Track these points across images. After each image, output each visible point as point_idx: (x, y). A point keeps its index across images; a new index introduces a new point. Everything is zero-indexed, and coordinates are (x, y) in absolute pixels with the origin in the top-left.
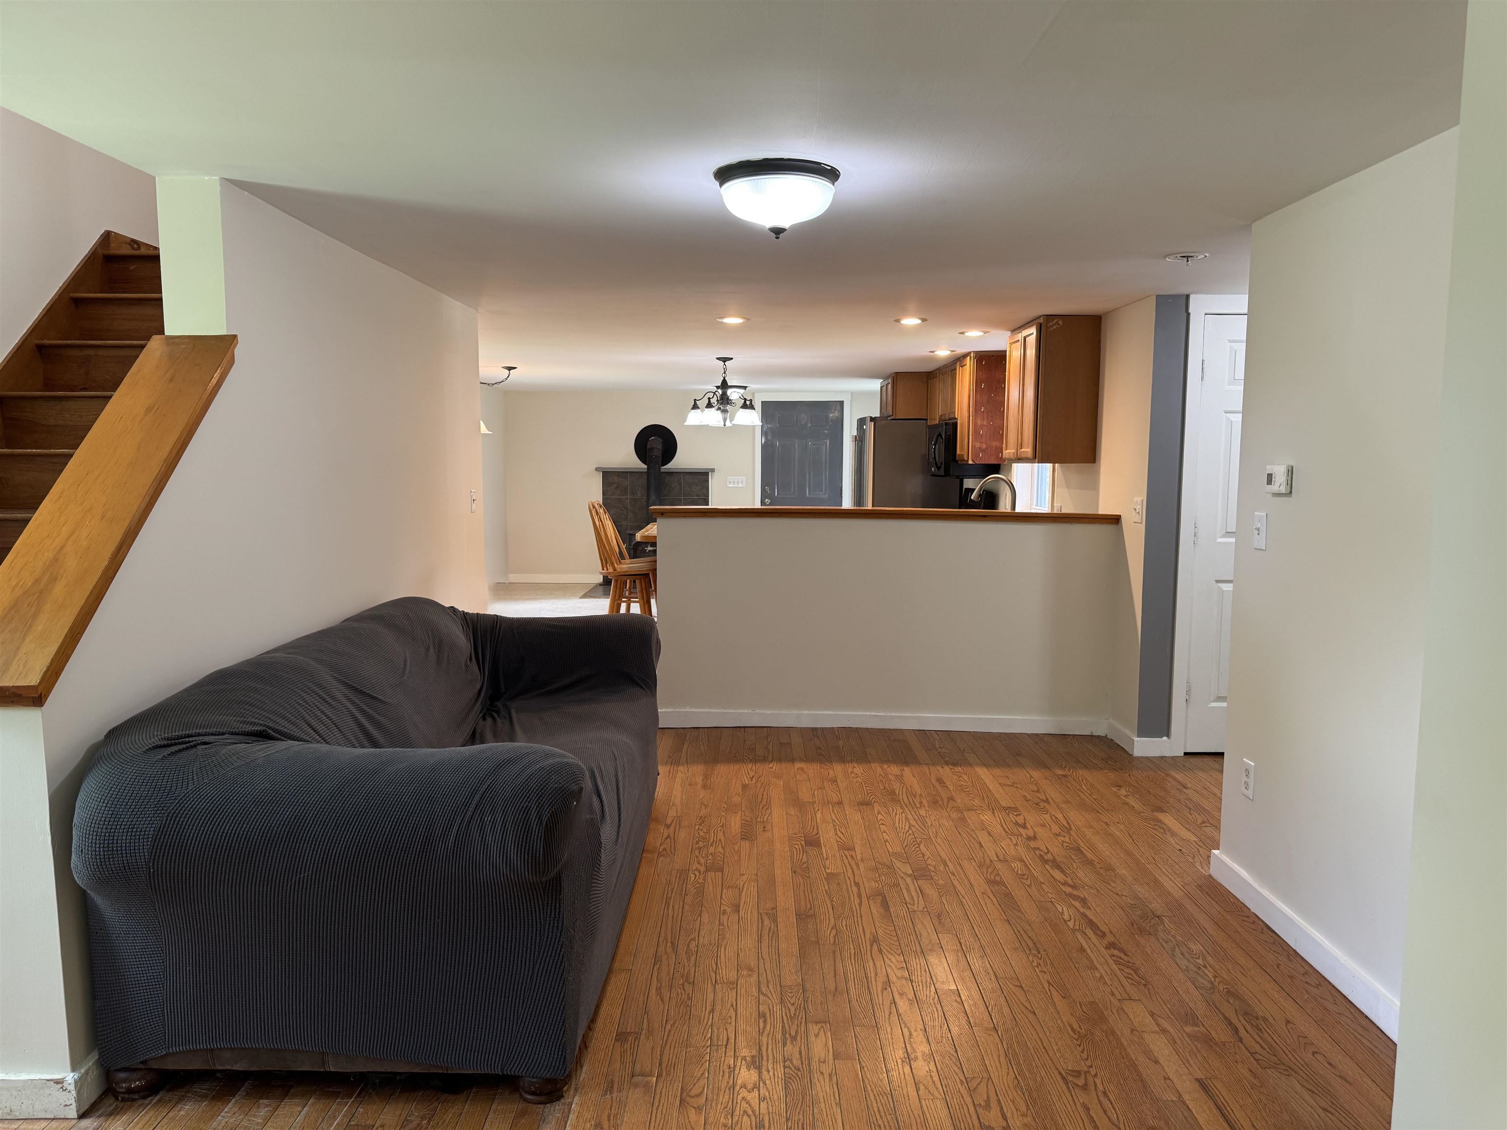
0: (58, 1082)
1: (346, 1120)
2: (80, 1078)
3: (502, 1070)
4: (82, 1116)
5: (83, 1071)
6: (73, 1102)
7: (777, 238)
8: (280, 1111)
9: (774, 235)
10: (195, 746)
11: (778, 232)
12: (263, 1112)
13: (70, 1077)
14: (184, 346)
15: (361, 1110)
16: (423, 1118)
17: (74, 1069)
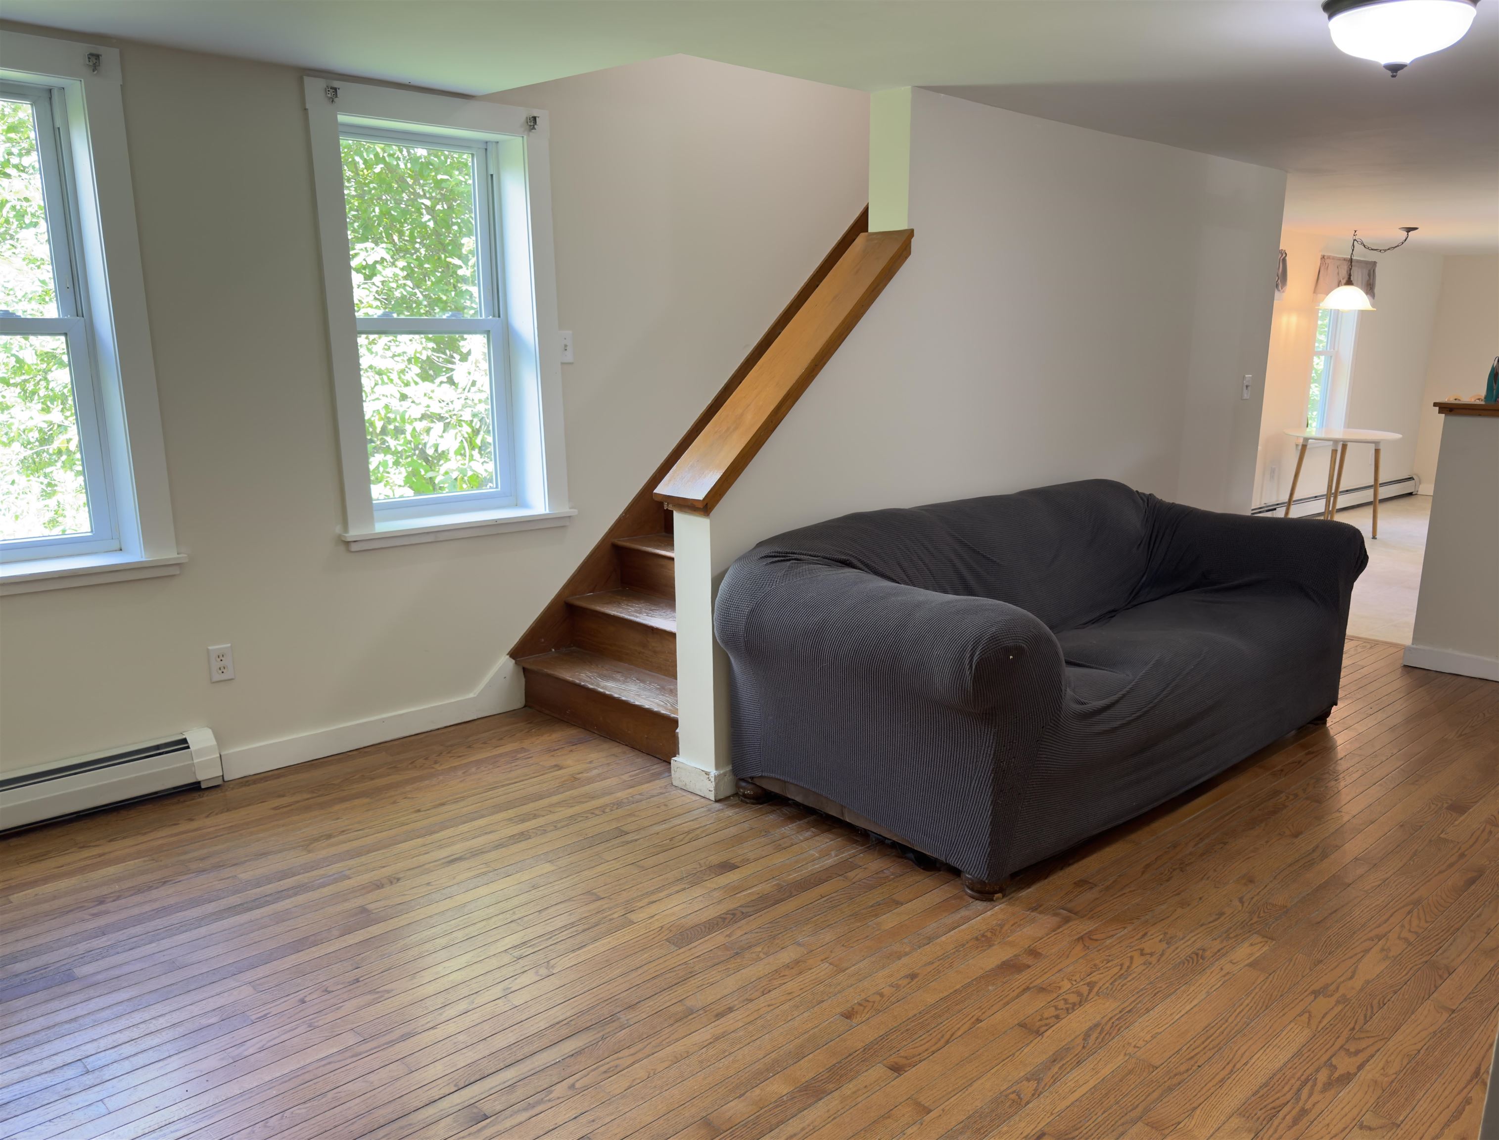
0: (707, 773)
1: (848, 857)
2: (719, 776)
3: (946, 860)
4: (717, 801)
5: (722, 772)
6: (712, 789)
7: (1393, 76)
8: (817, 838)
9: (1390, 73)
10: (790, 560)
11: (1395, 69)
12: (808, 834)
13: (713, 772)
14: (876, 241)
15: (862, 855)
16: (893, 874)
17: (717, 768)
